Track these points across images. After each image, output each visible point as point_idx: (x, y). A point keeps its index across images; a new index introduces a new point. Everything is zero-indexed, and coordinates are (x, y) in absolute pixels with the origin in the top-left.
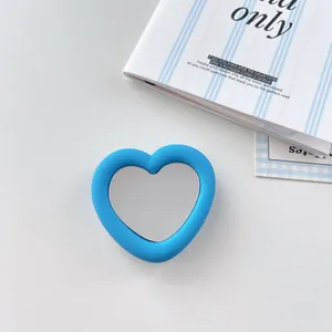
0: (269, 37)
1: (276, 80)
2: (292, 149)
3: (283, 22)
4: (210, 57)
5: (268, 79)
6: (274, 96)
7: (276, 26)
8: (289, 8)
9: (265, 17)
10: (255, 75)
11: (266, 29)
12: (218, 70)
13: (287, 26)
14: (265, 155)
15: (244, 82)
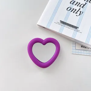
0: (77, 16)
1: (78, 28)
2: (82, 46)
3: (81, 12)
4: (61, 21)
5: (76, 28)
6: (78, 32)
7: (79, 13)
8: (82, 7)
9: (76, 10)
10: (73, 26)
11: (76, 13)
12: (63, 24)
13: (82, 13)
14: (74, 48)
15: (69, 28)
